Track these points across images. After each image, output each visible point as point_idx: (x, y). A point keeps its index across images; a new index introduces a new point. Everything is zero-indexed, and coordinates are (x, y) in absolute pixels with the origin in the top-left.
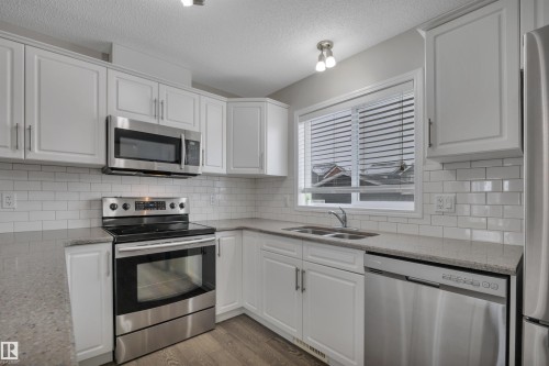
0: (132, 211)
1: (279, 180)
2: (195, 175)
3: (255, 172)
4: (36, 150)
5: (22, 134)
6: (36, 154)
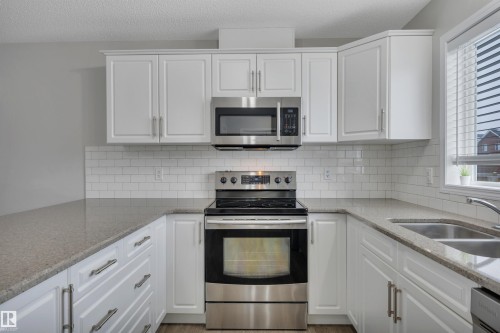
0: (239, 186)
1: (420, 145)
2: (297, 146)
3: (374, 136)
4: (165, 135)
5: (157, 124)
6: (166, 139)
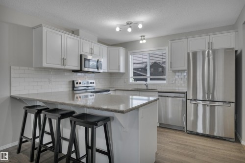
1: (122, 74)
2: (100, 72)
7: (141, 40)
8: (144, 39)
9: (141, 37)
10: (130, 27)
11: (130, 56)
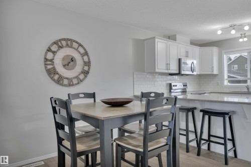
7: (241, 38)
8: (245, 37)
9: (242, 35)
10: (234, 29)
11: (225, 56)
